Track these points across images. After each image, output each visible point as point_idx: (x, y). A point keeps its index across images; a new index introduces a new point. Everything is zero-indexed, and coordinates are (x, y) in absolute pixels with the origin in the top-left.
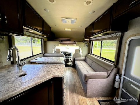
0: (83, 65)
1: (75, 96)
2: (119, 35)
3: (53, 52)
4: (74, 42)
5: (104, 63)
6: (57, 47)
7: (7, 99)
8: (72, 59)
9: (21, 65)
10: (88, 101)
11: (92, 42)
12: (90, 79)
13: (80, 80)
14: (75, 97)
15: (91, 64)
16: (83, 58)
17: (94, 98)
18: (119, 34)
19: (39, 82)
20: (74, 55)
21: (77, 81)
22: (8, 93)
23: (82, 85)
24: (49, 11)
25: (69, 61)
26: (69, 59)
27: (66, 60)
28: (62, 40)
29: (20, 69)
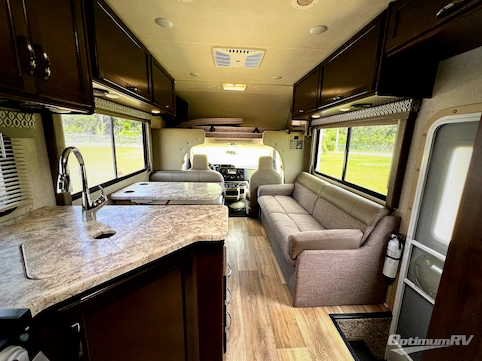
0: (287, 209)
1: (260, 302)
2: (404, 110)
3: (184, 167)
4: (257, 130)
5: (356, 203)
6: (197, 150)
7: (79, 292)
8: (247, 191)
9: (93, 207)
10: (300, 316)
11: (315, 131)
12: (306, 252)
13: (274, 258)
14: (260, 306)
15: (312, 205)
16: (284, 186)
17: (319, 309)
18: (404, 106)
19: (159, 253)
20: (253, 176)
21: (267, 261)
22: (80, 278)
23: (283, 273)
24: (171, 25)
25: (238, 197)
26: (238, 190)
27: (228, 193)
28: (212, 125)
29: (89, 218)
